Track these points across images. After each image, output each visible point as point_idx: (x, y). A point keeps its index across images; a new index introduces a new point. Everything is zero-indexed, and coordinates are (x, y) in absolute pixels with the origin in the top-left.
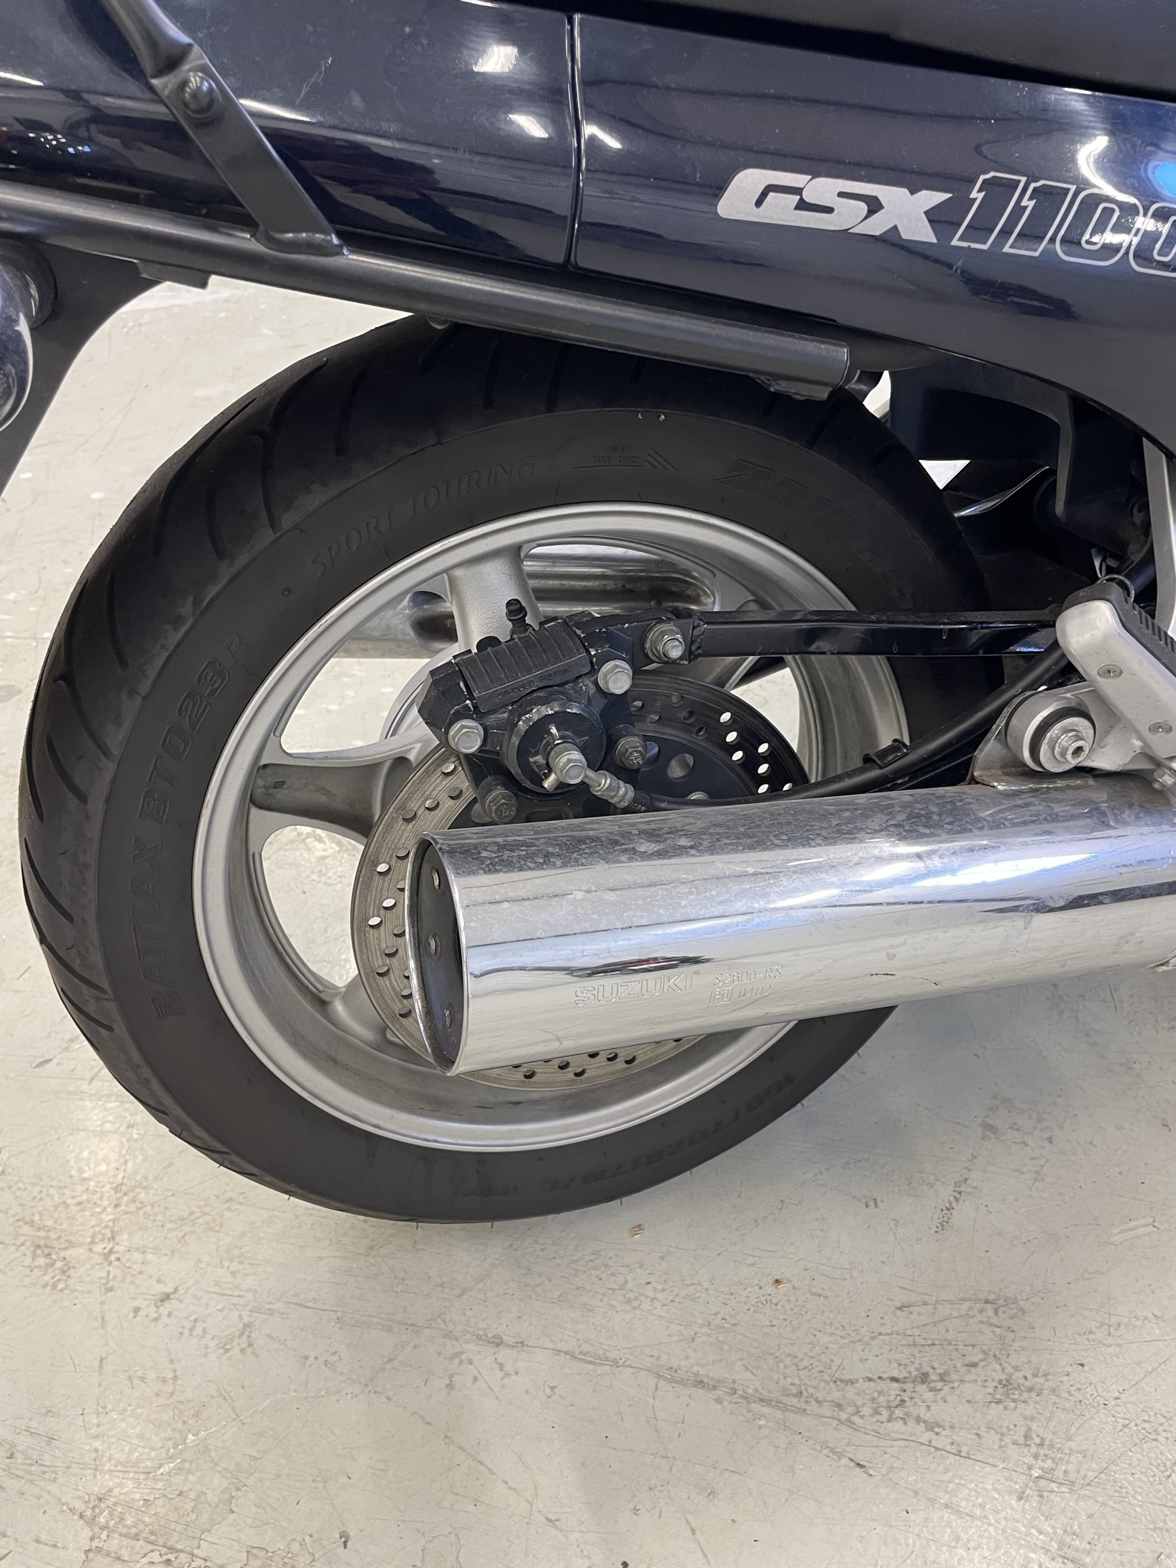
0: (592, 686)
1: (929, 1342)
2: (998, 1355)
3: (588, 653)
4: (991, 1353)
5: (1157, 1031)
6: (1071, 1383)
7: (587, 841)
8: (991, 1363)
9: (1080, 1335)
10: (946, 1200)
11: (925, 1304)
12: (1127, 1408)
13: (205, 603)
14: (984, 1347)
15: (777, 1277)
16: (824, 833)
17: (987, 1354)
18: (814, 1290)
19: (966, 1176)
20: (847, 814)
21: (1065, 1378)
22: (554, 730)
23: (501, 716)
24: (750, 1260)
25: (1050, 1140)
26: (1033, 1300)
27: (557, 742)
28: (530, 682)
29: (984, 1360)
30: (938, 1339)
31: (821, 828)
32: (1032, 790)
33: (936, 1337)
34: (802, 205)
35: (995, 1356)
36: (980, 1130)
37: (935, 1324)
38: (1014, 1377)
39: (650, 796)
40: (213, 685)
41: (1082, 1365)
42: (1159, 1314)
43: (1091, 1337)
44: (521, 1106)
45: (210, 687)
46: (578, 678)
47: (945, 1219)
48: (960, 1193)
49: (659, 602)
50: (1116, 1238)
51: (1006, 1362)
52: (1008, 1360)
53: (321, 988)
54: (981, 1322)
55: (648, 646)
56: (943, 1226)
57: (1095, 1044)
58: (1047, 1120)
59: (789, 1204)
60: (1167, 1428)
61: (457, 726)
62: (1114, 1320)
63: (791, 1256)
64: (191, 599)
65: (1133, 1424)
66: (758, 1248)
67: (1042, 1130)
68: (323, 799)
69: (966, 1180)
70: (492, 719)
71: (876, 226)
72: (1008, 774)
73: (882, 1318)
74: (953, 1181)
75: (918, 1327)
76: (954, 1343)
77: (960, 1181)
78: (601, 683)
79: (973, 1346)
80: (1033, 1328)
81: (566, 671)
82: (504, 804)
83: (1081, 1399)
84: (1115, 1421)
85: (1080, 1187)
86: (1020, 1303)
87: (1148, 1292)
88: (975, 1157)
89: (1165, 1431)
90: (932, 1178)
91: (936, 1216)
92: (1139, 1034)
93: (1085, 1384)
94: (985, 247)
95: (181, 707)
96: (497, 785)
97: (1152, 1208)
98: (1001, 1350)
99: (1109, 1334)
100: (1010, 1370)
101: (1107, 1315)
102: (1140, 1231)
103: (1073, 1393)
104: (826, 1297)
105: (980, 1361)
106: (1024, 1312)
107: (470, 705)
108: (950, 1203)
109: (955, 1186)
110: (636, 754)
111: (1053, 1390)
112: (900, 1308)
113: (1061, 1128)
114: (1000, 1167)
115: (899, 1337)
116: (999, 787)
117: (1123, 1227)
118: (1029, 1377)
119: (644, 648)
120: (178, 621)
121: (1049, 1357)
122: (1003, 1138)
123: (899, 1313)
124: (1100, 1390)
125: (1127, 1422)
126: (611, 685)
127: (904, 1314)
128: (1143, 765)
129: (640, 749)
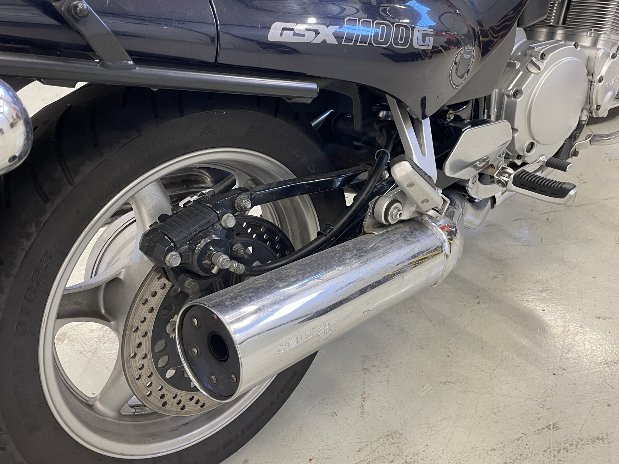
0: (220, 226)
1: (374, 459)
2: (399, 454)
3: (217, 213)
4: (397, 454)
5: (407, 314)
6: (426, 454)
7: (260, 288)
8: (397, 458)
9: (423, 435)
10: (360, 403)
11: (367, 445)
12: (447, 455)
13: (42, 225)
14: (394, 453)
15: (310, 458)
16: (335, 263)
17: (395, 455)
18: (325, 457)
19: (364, 391)
20: (338, 255)
21: (424, 453)
22: (211, 248)
23: (185, 247)
24: (297, 456)
25: (387, 367)
26: (403, 429)
27: (214, 253)
28: (196, 230)
29: (395, 458)
30: (377, 457)
31: (334, 262)
32: (387, 232)
33: (376, 456)
34: (295, 34)
35: (398, 455)
36: (362, 371)
37: (374, 451)
38: (407, 460)
39: (249, 267)
40: (47, 263)
41: (427, 446)
42: (445, 417)
43: (426, 434)
44: (189, 424)
45: (46, 264)
46: (213, 224)
47: (363, 410)
48: (364, 398)
49: (188, 186)
50: (421, 395)
51: (403, 455)
52: (403, 454)
53: (88, 399)
54: (389, 444)
55: (236, 205)
56: (362, 413)
57: (389, 325)
58: (383, 359)
59: (303, 427)
60: (462, 457)
61: (169, 256)
62: (431, 425)
63: (312, 448)
64: (34, 224)
65: (451, 460)
66: (298, 450)
67: (383, 364)
68: (77, 307)
69: (364, 392)
70: (182, 249)
71: (318, 40)
72: (374, 228)
73: (354, 457)
74: (360, 394)
75: (368, 456)
76: (382, 456)
77: (363, 394)
78: (223, 225)
79: (390, 454)
80: (407, 439)
81: (209, 222)
82: (194, 285)
83: (432, 458)
84: (446, 461)
85: (403, 381)
86: (399, 431)
87: (439, 410)
88: (364, 383)
89: (462, 458)
90: (352, 396)
91: (359, 410)
92: (402, 317)
93: (431, 452)
94: (352, 44)
95: (33, 276)
96: (187, 277)
97: (429, 379)
98: (399, 452)
99: (432, 431)
100: (405, 458)
101: (429, 424)
102: (428, 389)
103: (428, 457)
104: (331, 458)
105: (394, 459)
106: (402, 434)
107: (173, 245)
108: (362, 403)
109: (362, 396)
110: (242, 251)
111: (422, 459)
112: (359, 451)
113: (389, 361)
114: (374, 383)
115: (363, 462)
116: (376, 233)
117: (422, 390)
118: (412, 458)
119: (235, 207)
120: (28, 236)
121: (416, 447)
122: (371, 372)
123: (359, 453)
124: (436, 453)
125: (449, 460)
126: (228, 224)
127: (361, 453)
128: (416, 215)
129: (243, 248)
